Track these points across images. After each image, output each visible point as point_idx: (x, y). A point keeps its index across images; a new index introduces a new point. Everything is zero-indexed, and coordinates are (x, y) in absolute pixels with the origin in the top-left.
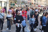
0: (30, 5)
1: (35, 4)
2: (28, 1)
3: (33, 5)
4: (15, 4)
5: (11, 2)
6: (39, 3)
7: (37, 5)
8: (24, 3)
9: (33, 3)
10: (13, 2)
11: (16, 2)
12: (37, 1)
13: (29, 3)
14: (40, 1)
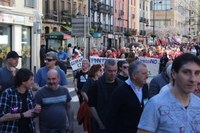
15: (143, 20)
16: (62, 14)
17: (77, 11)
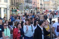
0: (35, 9)
1: (41, 8)
2: (33, 6)
3: (39, 10)
4: (18, 10)
5: (12, 8)
6: (46, 7)
7: (44, 9)
8: (28, 8)
9: (38, 8)
10: (15, 8)
11: (18, 8)
12: (43, 5)
13: (34, 7)
14: (47, 5)
15: (41, 4)
16: (17, 4)
17: (21, 3)
